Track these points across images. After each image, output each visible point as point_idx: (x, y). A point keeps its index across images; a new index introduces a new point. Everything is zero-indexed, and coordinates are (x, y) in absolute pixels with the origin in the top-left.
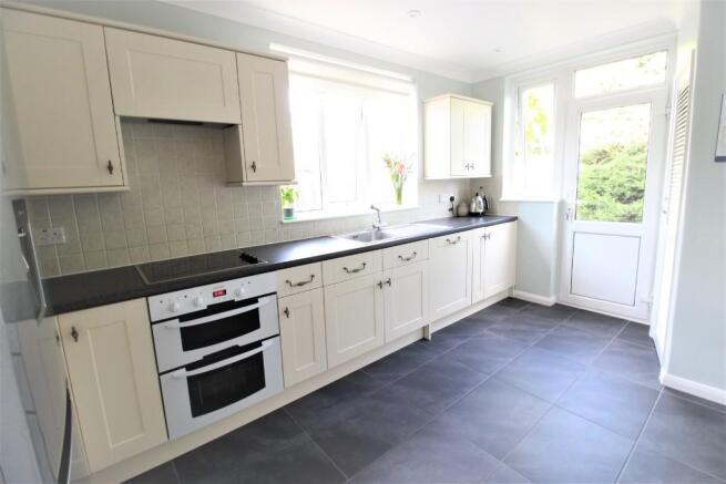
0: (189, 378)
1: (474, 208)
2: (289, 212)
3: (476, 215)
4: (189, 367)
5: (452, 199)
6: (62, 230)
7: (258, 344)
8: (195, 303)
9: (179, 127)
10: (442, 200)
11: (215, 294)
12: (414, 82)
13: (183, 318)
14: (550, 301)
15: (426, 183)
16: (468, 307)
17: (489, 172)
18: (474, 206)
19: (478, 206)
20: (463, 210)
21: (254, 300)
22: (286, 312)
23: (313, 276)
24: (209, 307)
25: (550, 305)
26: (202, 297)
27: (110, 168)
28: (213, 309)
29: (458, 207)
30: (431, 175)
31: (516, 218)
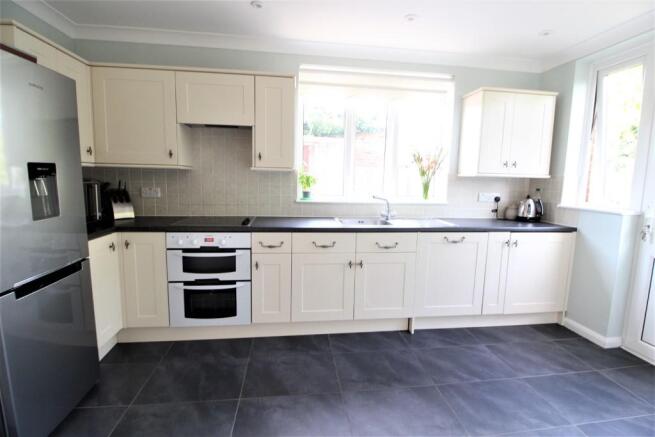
0: (185, 291)
1: (522, 212)
2: (306, 194)
3: (524, 220)
4: (186, 283)
5: (497, 200)
6: (159, 189)
7: (234, 282)
8: (191, 242)
9: (215, 129)
10: (482, 198)
11: (206, 240)
12: (453, 79)
13: (185, 250)
14: (608, 342)
15: (457, 180)
16: (474, 317)
17: (548, 172)
18: (522, 209)
19: (528, 209)
20: (511, 214)
21: (233, 250)
22: (257, 265)
23: (282, 243)
24: (202, 247)
25: (606, 347)
26: (197, 240)
27: (171, 154)
28: (203, 249)
29: (506, 209)
30: (465, 172)
31: (575, 230)
